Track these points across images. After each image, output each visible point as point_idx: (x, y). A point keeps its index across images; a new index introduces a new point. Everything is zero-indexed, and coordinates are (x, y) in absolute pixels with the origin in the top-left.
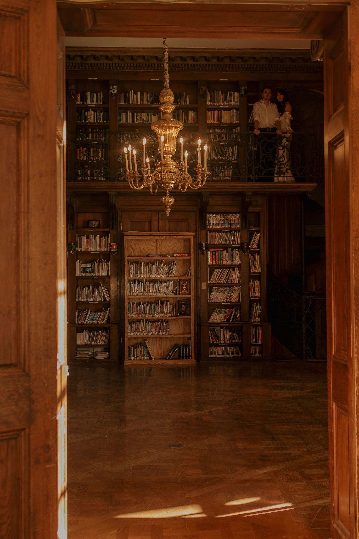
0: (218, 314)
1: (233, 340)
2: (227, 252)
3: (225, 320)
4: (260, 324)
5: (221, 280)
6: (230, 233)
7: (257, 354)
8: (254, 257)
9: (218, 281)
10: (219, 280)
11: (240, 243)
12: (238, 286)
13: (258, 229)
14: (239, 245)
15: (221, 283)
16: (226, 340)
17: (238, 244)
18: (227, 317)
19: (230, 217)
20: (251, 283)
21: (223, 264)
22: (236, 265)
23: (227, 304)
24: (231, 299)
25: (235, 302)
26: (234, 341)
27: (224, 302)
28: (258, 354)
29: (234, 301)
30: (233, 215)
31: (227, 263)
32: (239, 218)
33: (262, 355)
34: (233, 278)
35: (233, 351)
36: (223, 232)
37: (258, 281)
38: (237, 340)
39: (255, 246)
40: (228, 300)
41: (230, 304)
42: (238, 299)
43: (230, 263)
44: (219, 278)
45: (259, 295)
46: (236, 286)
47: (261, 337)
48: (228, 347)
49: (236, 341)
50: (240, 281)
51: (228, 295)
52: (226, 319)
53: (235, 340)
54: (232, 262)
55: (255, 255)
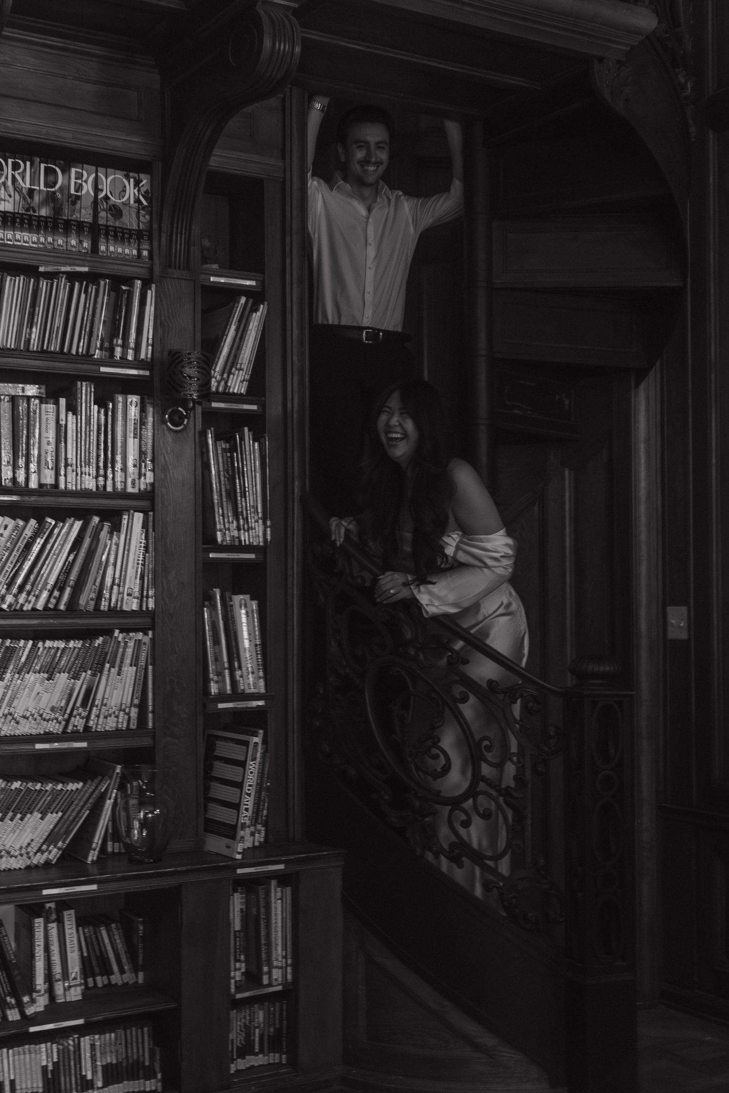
0: (12, 820)
1: (98, 978)
2: (67, 410)
3: (54, 854)
4: (281, 867)
5: (28, 587)
6: (92, 289)
7: (257, 1051)
8: (233, 449)
9: (9, 599)
10: (21, 588)
11: (149, 356)
12: (136, 630)
13: (253, 283)
14: (147, 373)
15: (34, 609)
16: (59, 988)
17: (138, 363)
18: (67, 832)
19: (88, 188)
20: (213, 607)
21: (41, 485)
22: (124, 495)
23: (65, 745)
24: (93, 717)
25: (117, 733)
26: (100, 981)
27: (48, 737)
28: (262, 1051)
29: (110, 724)
30: (109, 180)
31: (69, 481)
32: (145, 203)
33: (284, 1056)
34: (108, 581)
35: (114, 1062)
36: (51, 276)
37: (252, 599)
38: (122, 971)
39: (238, 384)
40: (78, 723)
41: (84, 745)
42: (134, 712)
43: (90, 484)
44: (20, 580)
45: (262, 683)
46: (122, 631)
47: (285, 948)
48: (86, 1042)
49: (116, 978)
50: (147, 597)
51: (72, 690)
52: (60, 844)
53: (107, 971)
54: (102, 472)
55: (242, 439)
